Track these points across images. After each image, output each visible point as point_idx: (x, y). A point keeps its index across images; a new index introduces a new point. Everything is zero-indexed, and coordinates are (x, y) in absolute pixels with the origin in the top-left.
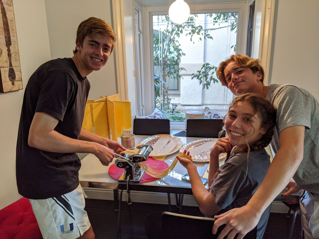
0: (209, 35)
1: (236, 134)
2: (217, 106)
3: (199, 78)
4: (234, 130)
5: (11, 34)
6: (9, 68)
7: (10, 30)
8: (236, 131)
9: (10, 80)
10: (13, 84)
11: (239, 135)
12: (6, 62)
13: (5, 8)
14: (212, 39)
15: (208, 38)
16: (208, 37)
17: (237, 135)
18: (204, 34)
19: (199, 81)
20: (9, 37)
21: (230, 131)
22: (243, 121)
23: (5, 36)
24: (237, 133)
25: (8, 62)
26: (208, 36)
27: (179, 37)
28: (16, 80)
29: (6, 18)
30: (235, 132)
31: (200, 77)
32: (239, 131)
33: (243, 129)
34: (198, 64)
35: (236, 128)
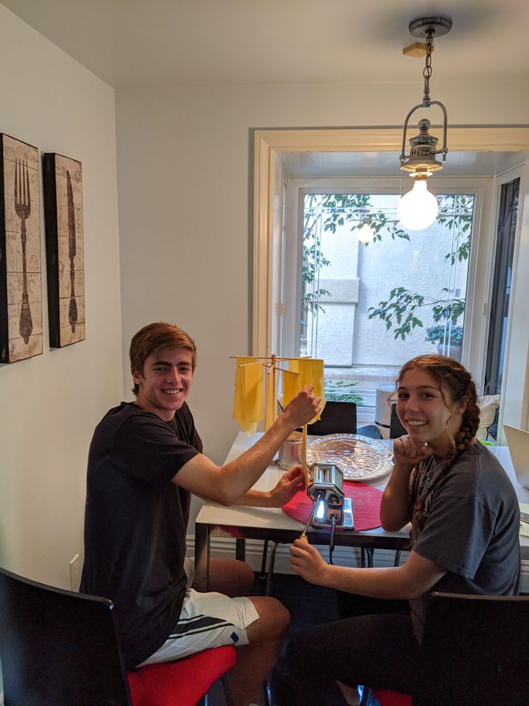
0: (402, 231)
1: (415, 423)
2: (385, 370)
3: (386, 316)
4: (411, 417)
5: (77, 234)
6: (70, 299)
7: (76, 226)
8: (414, 417)
9: (70, 323)
10: (73, 330)
11: (421, 423)
12: (68, 287)
13: (73, 186)
14: (409, 239)
15: (399, 238)
16: (401, 236)
17: (418, 423)
18: (391, 230)
19: (384, 323)
20: (74, 240)
21: (407, 421)
22: (422, 399)
23: (69, 239)
24: (417, 420)
25: (70, 287)
26: (400, 233)
27: (334, 232)
28: (78, 322)
29: (73, 203)
30: (413, 420)
31: (388, 313)
32: (420, 418)
33: (422, 412)
34: (346, 281)
35: (412, 412)
